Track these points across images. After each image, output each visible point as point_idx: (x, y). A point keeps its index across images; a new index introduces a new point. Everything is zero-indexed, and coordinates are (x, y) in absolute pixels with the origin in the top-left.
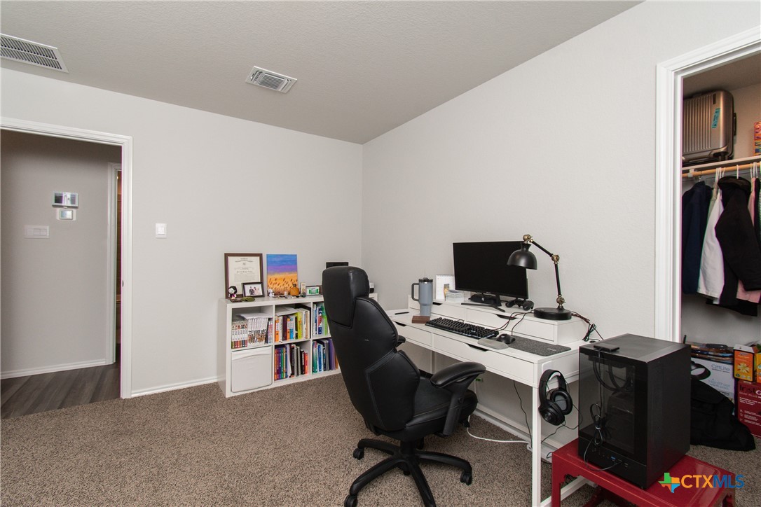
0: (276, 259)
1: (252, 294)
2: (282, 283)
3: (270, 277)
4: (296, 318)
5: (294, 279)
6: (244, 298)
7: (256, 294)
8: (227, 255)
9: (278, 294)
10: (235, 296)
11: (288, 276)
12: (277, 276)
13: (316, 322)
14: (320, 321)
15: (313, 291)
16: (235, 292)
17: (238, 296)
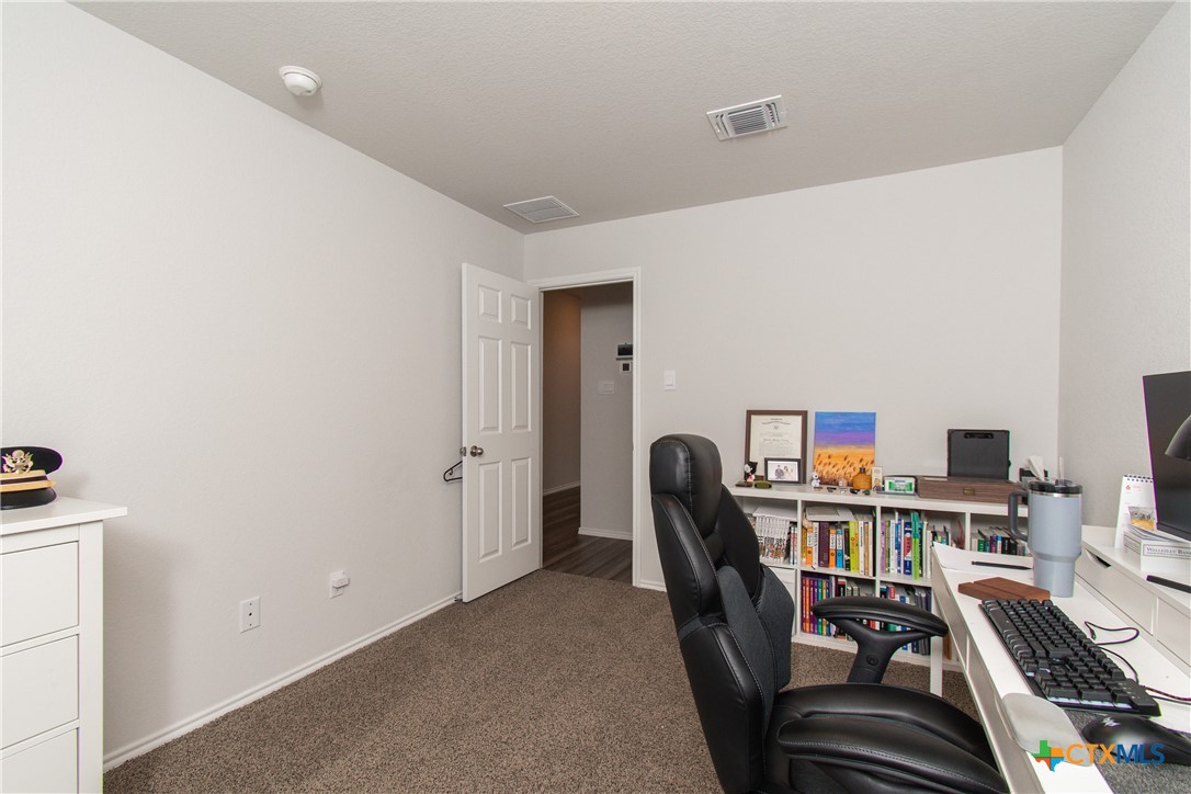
0: (831, 421)
1: (779, 477)
2: (841, 463)
3: (818, 451)
4: (847, 532)
5: (867, 459)
6: (764, 482)
7: (787, 477)
8: (750, 413)
9: (829, 483)
10: (753, 477)
11: (855, 452)
12: (832, 450)
13: (898, 547)
14: (908, 549)
15: (898, 485)
16: (753, 471)
17: (757, 478)
